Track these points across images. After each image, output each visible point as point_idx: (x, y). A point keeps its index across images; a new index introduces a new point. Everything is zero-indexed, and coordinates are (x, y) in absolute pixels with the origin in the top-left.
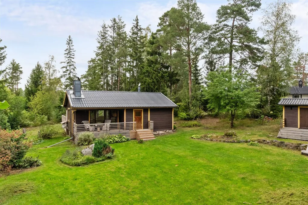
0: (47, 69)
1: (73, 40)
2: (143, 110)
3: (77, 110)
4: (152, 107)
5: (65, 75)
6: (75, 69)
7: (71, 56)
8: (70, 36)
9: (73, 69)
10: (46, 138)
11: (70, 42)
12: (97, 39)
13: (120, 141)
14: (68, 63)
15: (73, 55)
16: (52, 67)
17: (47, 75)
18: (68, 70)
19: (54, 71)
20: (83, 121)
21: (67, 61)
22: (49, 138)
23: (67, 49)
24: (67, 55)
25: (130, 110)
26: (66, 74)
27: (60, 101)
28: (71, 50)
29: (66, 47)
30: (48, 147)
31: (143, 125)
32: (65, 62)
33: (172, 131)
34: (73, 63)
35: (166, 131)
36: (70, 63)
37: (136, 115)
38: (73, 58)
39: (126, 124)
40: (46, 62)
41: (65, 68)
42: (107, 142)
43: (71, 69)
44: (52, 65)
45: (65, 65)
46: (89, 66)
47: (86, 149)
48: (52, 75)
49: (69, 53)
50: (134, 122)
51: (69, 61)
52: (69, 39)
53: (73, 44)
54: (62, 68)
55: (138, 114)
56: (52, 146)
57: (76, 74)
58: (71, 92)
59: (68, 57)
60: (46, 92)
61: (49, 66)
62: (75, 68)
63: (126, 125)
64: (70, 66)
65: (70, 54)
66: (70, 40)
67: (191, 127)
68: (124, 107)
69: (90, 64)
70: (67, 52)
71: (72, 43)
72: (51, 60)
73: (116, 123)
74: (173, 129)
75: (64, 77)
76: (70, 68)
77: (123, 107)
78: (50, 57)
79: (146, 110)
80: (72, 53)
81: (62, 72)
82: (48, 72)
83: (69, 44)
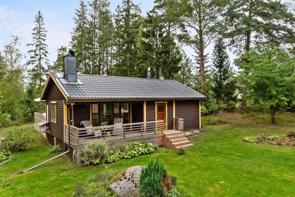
0: (8, 54)
1: (43, 17)
2: (167, 102)
3: (75, 103)
4: (177, 99)
5: (33, 61)
6: (47, 54)
7: (42, 37)
8: (40, 11)
9: (44, 54)
10: (15, 150)
11: (39, 19)
12: (74, 18)
13: (147, 153)
14: (37, 46)
15: (45, 36)
16: (14, 50)
17: (8, 61)
18: (37, 55)
19: (19, 55)
20: (82, 122)
21: (37, 44)
22: (21, 150)
23: (36, 28)
24: (35, 35)
25: (151, 103)
26: (34, 59)
27: (28, 94)
28: (41, 30)
29: (35, 25)
30: (26, 171)
31: (168, 125)
32: (33, 45)
33: (199, 130)
34: (44, 46)
35: (193, 132)
36: (40, 46)
37: (158, 111)
38: (44, 40)
39: (147, 124)
40: (6, 44)
41: (34, 52)
42: (129, 155)
43: (41, 54)
44: (16, 48)
45: (34, 48)
46: (59, 55)
47: (121, 183)
48: (15, 61)
49: (39, 33)
50: (156, 121)
51: (39, 43)
52: (38, 15)
53: (44, 22)
54: (30, 51)
55: (161, 109)
56: (32, 169)
57: (48, 60)
58: (60, 75)
59: (38, 39)
60: (8, 82)
61: (10, 49)
62: (47, 52)
63: (147, 127)
64: (40, 49)
65: (40, 35)
66: (40, 17)
67: (215, 124)
68: (144, 98)
69: (60, 53)
70: (36, 32)
71: (42, 21)
72: (14, 42)
73: (128, 124)
74: (200, 128)
75: (33, 63)
76: (40, 52)
77: (142, 98)
78: (13, 38)
79: (170, 102)
80: (43, 33)
81: (30, 57)
82: (9, 57)
83: (38, 21)
